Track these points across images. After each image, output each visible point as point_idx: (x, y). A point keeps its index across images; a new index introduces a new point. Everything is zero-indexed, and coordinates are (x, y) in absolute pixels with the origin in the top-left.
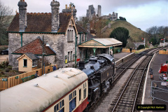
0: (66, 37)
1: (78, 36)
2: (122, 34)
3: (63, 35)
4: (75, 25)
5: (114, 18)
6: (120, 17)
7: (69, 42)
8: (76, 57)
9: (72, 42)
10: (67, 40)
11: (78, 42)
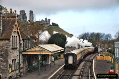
0: (11, 43)
1: (22, 42)
2: (61, 40)
3: (7, 42)
4: (19, 31)
5: (47, 24)
6: (53, 23)
7: (13, 49)
8: (20, 65)
9: (16, 49)
10: (11, 47)
11: (22, 49)
